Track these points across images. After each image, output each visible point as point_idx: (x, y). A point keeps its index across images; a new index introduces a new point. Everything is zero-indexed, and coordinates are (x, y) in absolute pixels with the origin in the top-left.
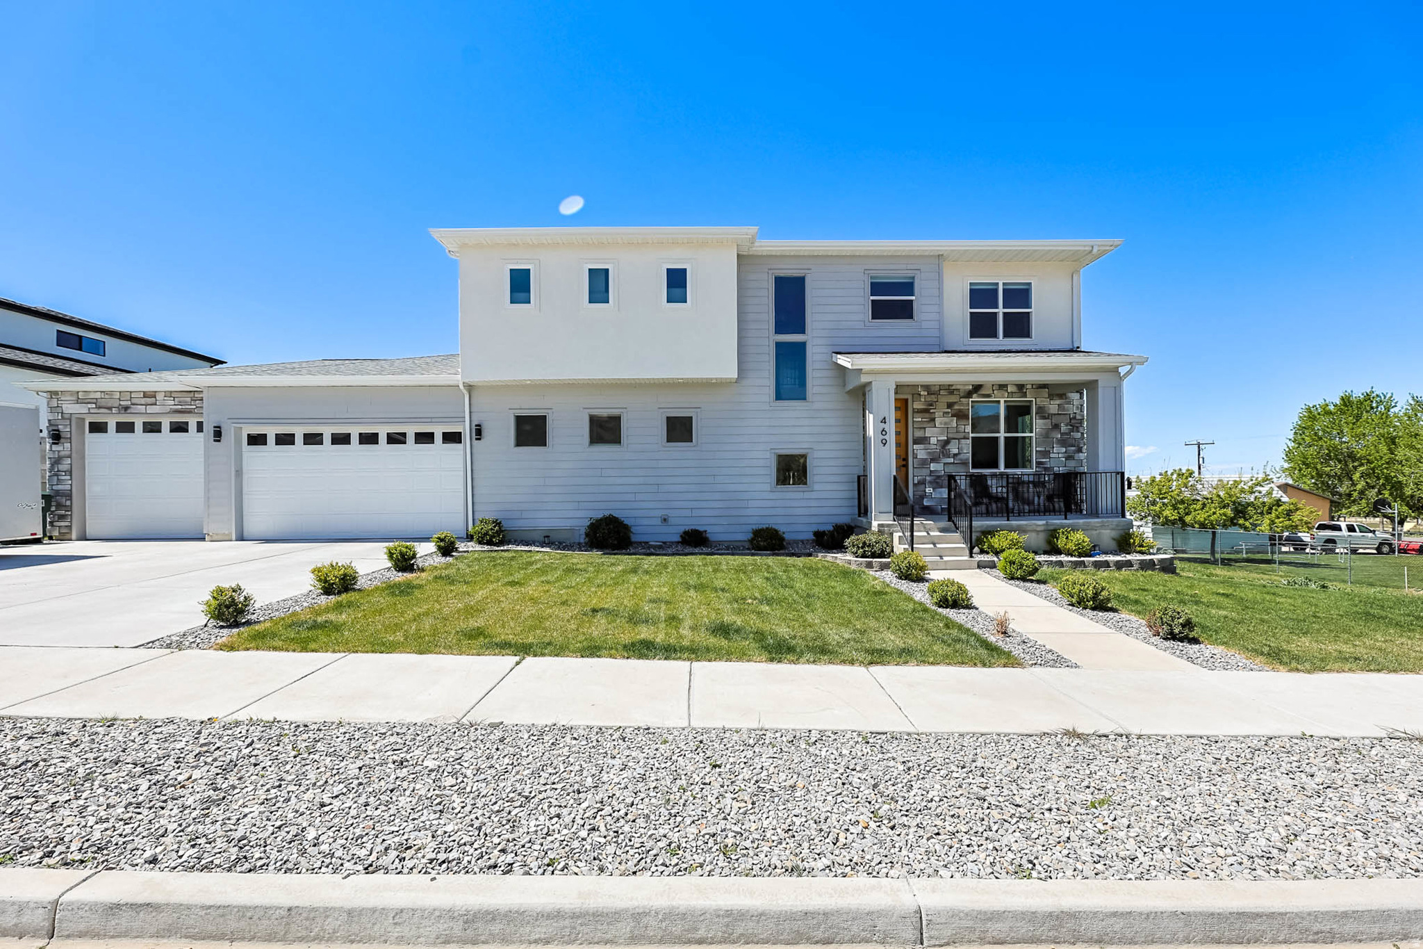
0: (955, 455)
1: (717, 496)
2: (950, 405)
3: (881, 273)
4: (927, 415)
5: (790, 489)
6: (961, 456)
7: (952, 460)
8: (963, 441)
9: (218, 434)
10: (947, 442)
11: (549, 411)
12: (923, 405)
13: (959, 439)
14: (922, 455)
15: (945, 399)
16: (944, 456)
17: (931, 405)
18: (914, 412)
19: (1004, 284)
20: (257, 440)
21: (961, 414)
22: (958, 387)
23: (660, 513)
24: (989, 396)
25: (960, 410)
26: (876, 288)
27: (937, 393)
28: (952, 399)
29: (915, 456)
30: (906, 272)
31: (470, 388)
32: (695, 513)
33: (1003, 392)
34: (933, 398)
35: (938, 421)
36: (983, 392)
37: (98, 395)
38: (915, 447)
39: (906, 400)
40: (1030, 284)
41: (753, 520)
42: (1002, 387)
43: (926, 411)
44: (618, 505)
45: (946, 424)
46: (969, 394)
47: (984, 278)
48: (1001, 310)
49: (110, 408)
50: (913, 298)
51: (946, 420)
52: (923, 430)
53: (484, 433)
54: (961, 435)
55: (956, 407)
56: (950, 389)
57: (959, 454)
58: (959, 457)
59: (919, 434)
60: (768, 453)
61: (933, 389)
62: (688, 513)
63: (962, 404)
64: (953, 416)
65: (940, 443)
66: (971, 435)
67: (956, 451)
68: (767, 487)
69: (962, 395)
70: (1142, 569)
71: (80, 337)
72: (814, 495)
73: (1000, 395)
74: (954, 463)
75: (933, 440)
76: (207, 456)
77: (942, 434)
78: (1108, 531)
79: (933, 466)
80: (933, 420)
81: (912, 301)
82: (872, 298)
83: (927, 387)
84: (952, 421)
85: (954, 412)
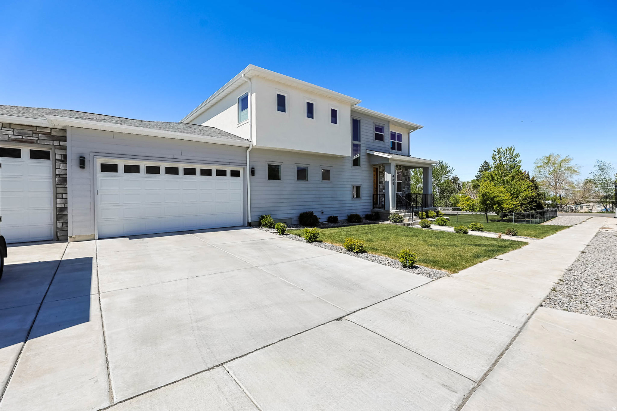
3: (378, 124)
5: (356, 199)
9: (83, 162)
11: (282, 163)
19: (397, 133)
23: (320, 210)
26: (376, 129)
30: (382, 125)
32: (332, 209)
40: (401, 134)
41: (347, 211)
47: (393, 130)
48: (396, 141)
60: (351, 186)
62: (329, 209)
68: (351, 199)
72: (362, 201)
81: (383, 135)
82: (375, 132)
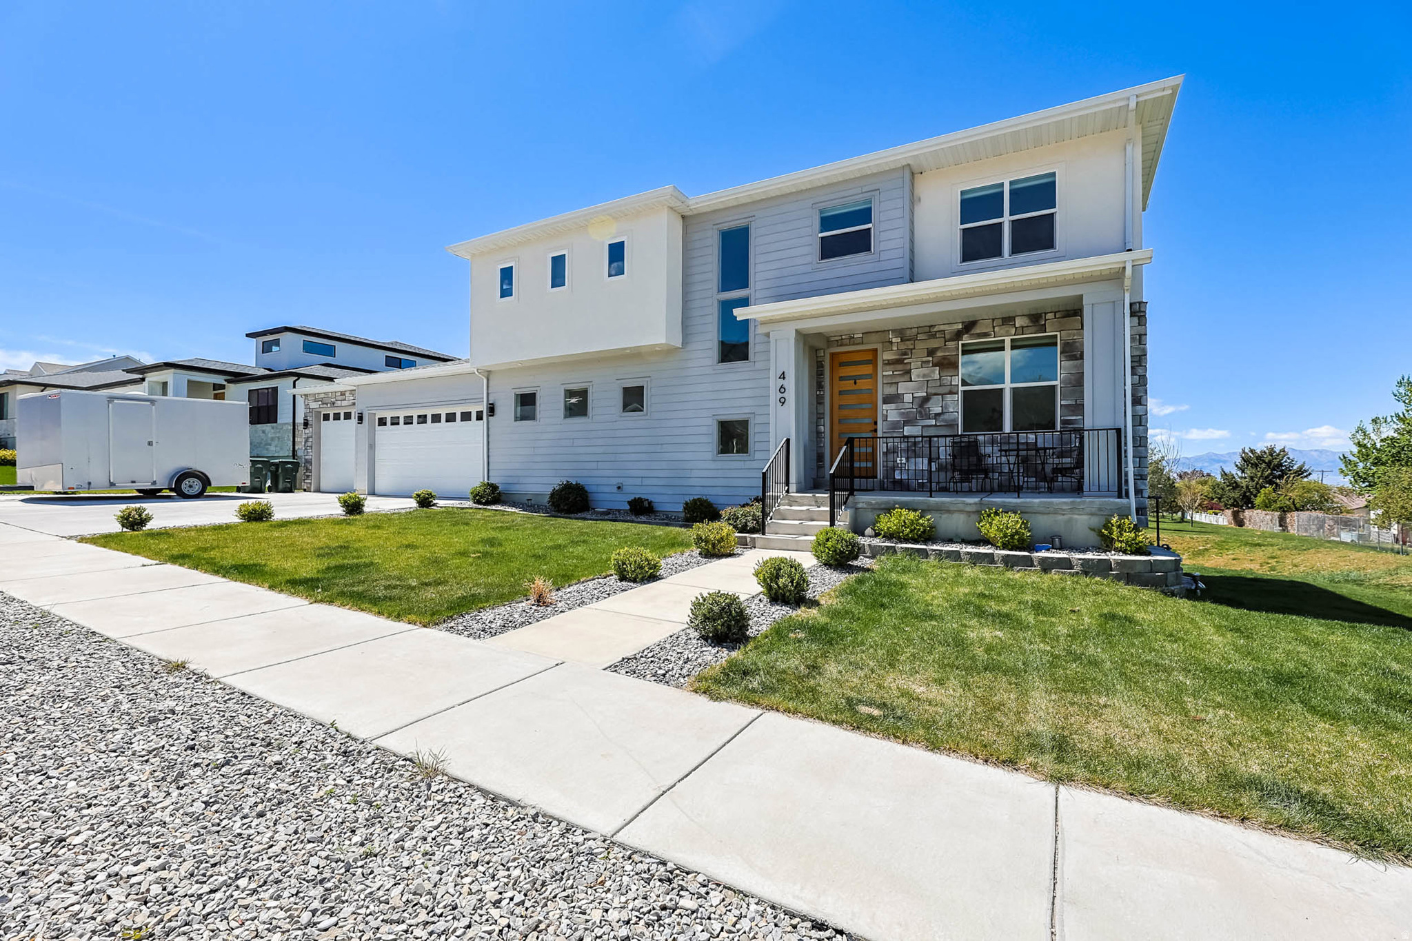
0: (937, 415)
1: (664, 465)
2: (931, 352)
3: (833, 205)
4: (900, 367)
5: (732, 458)
6: (946, 417)
7: (933, 422)
8: (949, 397)
9: (360, 419)
10: (926, 399)
11: (538, 389)
12: (895, 354)
13: (942, 395)
14: (893, 416)
15: (922, 346)
16: (922, 416)
17: (905, 354)
18: (884, 364)
19: (1011, 183)
20: (382, 422)
21: (946, 362)
22: (942, 328)
23: (615, 481)
24: (986, 335)
25: (944, 358)
26: (827, 222)
27: (913, 339)
28: (934, 344)
29: (885, 419)
30: (861, 196)
31: (488, 374)
32: (646, 482)
33: (1006, 328)
34: (909, 345)
35: (914, 374)
36: (977, 330)
37: (322, 396)
38: (885, 407)
39: (876, 350)
40: (1054, 174)
42: (1008, 320)
43: (899, 362)
44: (586, 473)
45: (924, 376)
46: (958, 335)
47: (980, 179)
48: (1006, 219)
49: (327, 404)
50: (870, 226)
51: (925, 371)
52: (894, 385)
53: (497, 410)
54: (947, 389)
55: (940, 354)
56: (930, 331)
57: (942, 413)
58: (942, 417)
59: (890, 390)
60: (710, 419)
61: (908, 333)
62: (638, 481)
63: (948, 350)
64: (935, 365)
65: (916, 400)
66: (961, 388)
67: (939, 410)
68: (709, 456)
69: (947, 337)
70: (1086, 573)
71: (400, 359)
73: (1003, 332)
74: (936, 426)
75: (908, 398)
76: (357, 430)
77: (919, 388)
78: (1085, 517)
79: (907, 431)
80: (909, 372)
81: (869, 229)
82: (822, 235)
83: (900, 332)
84: (934, 372)
85: (936, 360)
